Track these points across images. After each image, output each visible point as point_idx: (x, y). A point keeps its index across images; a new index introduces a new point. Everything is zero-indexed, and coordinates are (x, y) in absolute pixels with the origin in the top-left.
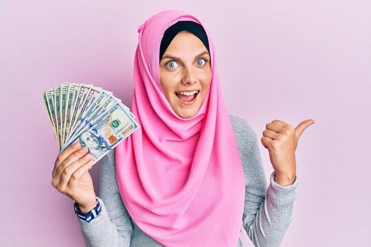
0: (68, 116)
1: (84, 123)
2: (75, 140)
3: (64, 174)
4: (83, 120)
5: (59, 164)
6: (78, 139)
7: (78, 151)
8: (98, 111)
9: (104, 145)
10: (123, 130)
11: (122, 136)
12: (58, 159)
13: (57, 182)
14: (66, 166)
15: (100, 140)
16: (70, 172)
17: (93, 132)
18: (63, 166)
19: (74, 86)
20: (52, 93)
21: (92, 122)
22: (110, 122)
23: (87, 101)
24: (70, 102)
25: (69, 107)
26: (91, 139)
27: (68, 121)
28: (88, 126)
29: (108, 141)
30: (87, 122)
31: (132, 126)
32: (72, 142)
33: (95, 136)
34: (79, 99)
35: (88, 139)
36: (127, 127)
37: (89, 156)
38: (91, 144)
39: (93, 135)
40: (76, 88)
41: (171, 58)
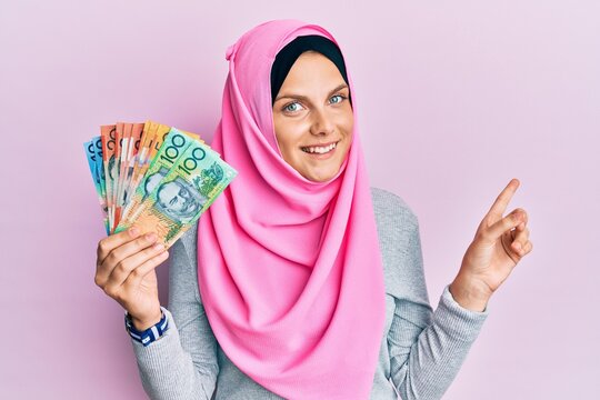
13: (104, 279)
41: (292, 97)
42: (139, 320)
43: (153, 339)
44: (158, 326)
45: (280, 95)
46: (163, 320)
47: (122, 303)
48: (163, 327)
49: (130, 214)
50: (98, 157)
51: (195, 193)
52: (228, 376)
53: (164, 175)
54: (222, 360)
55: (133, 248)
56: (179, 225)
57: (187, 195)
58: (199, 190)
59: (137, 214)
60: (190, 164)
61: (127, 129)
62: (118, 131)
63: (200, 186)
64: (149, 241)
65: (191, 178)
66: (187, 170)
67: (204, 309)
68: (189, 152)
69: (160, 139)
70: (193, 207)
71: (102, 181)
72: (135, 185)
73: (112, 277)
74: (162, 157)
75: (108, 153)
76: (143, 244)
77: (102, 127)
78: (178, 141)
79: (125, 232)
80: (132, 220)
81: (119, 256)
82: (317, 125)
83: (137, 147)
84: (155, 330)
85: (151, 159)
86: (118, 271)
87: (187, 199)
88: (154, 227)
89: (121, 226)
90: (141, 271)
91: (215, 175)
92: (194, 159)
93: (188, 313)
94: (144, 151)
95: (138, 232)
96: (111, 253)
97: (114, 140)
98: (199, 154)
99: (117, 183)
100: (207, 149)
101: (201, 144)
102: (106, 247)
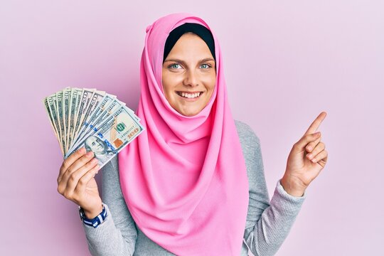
0: (72, 122)
1: (89, 128)
2: (80, 145)
3: (71, 180)
4: (87, 125)
5: (64, 170)
6: (84, 144)
7: (84, 156)
8: (103, 115)
9: (110, 149)
10: (129, 134)
11: (128, 139)
12: (63, 165)
13: (63, 188)
14: (72, 172)
15: (105, 144)
16: (77, 178)
17: (98, 136)
18: (69, 171)
19: (77, 91)
20: (54, 99)
21: (97, 127)
22: (115, 126)
23: (91, 106)
24: (73, 107)
25: (73, 112)
26: (97, 144)
27: (72, 126)
28: (93, 131)
29: (113, 145)
30: (92, 127)
31: (137, 129)
32: (77, 148)
33: (100, 140)
34: (83, 104)
35: (93, 143)
36: (133, 130)
37: (95, 160)
38: (97, 149)
39: (98, 140)
40: (79, 93)
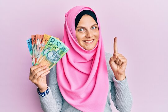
41: (81, 27)
42: (41, 90)
43: (45, 95)
44: (46, 91)
45: (77, 27)
46: (48, 90)
47: (37, 85)
48: (48, 92)
49: (39, 60)
50: (30, 44)
51: (57, 54)
52: (65, 104)
53: (49, 49)
54: (63, 100)
55: (40, 69)
56: (53, 63)
57: (55, 55)
58: (59, 54)
59: (41, 60)
60: (56, 46)
61: (39, 36)
62: (37, 37)
63: (59, 52)
64: (45, 68)
65: (56, 50)
66: (56, 48)
67: (58, 86)
68: (56, 43)
69: (48, 39)
70: (57, 58)
71: (31, 51)
72: (41, 52)
73: (34, 77)
74: (49, 44)
75: (33, 43)
76: (43, 68)
77: (32, 36)
78: (53, 40)
79: (38, 65)
80: (40, 62)
81: (36, 72)
82: (88, 35)
83: (42, 41)
84: (45, 92)
85: (45, 45)
86: (36, 76)
87: (55, 56)
88: (46, 64)
89: (37, 63)
90: (42, 76)
91: (63, 50)
92: (58, 45)
93: (54, 87)
94: (43, 42)
95: (41, 65)
96: (34, 71)
97: (35, 39)
98: (59, 44)
99: (36, 51)
100: (61, 42)
101: (59, 41)
102: (33, 69)
